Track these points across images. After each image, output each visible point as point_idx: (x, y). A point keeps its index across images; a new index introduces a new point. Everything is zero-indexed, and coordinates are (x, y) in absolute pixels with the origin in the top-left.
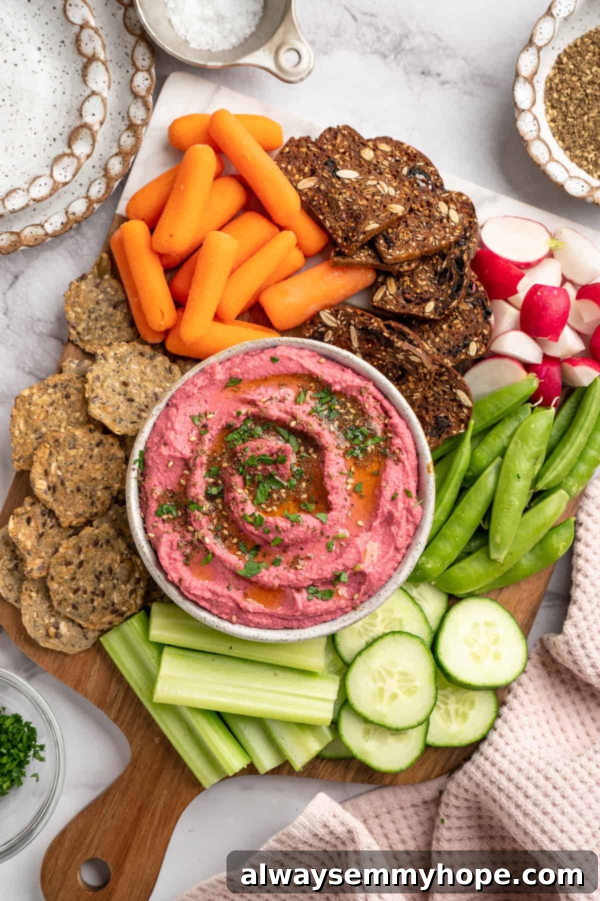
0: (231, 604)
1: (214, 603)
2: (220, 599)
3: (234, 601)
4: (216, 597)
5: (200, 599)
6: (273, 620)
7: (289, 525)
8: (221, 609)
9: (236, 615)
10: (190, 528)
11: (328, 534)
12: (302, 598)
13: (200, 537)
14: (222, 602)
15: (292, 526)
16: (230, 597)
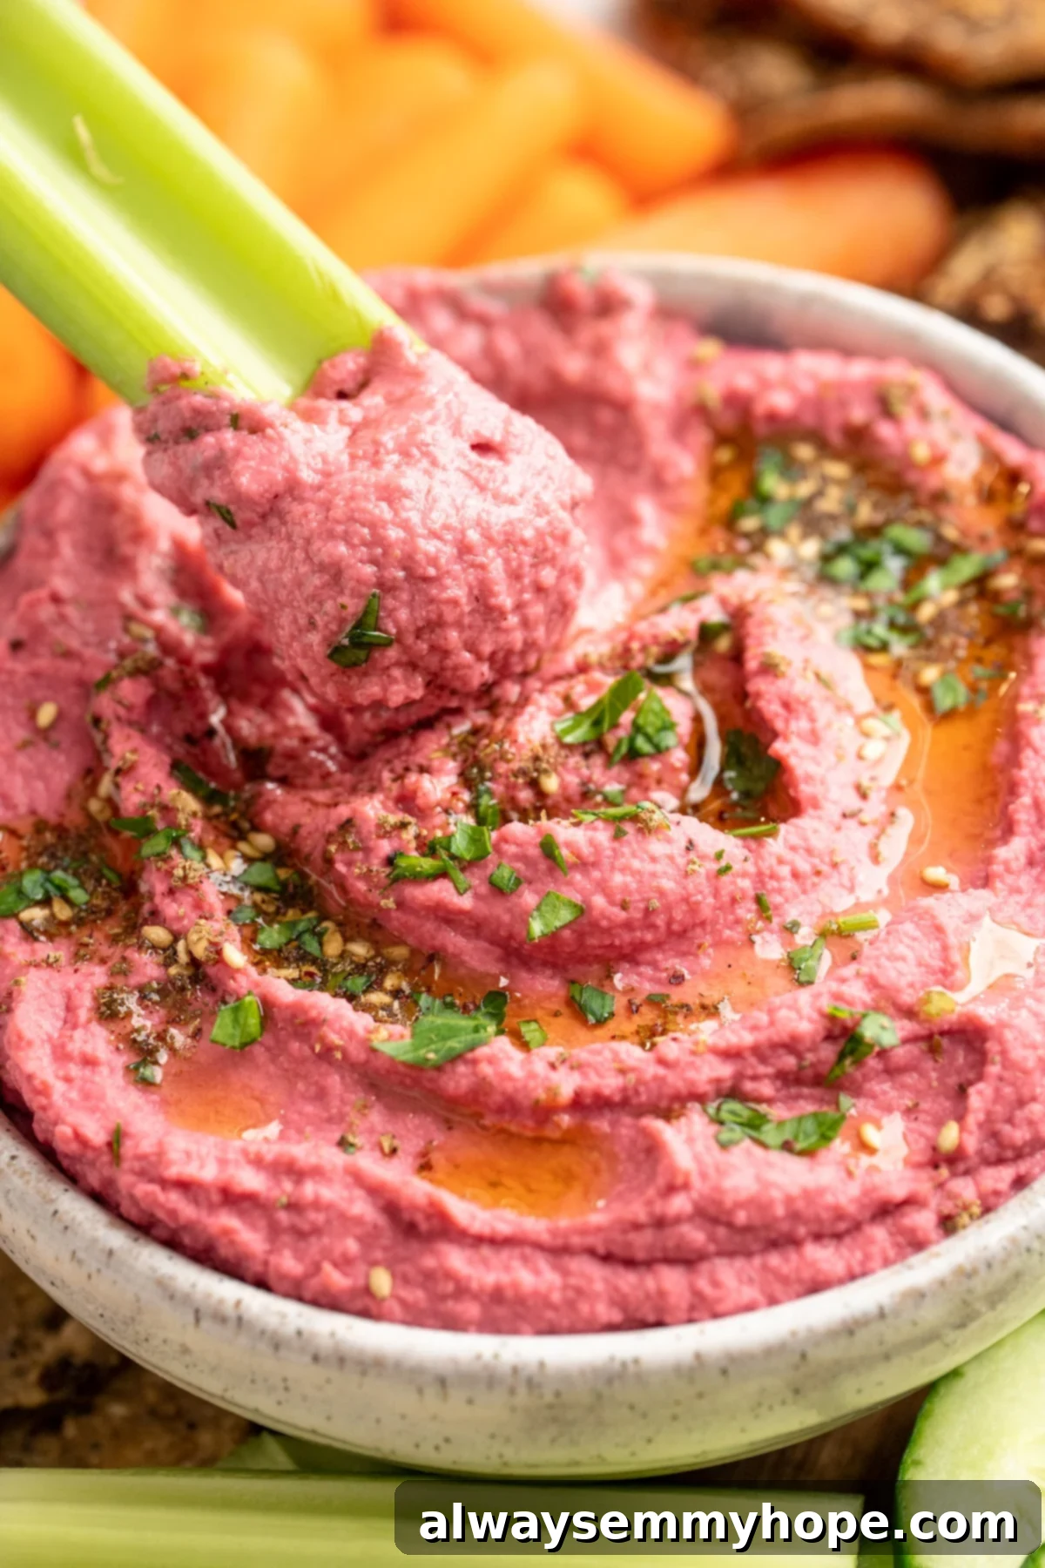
0: (362, 1207)
1: (283, 1217)
2: (309, 1189)
3: (375, 1191)
4: (288, 1186)
5: (212, 1208)
6: (565, 1273)
7: (603, 836)
8: (314, 1246)
9: (390, 1265)
10: (156, 934)
11: (792, 913)
12: (690, 1140)
13: (200, 951)
14: (317, 1205)
15: (618, 836)
16: (358, 1178)
